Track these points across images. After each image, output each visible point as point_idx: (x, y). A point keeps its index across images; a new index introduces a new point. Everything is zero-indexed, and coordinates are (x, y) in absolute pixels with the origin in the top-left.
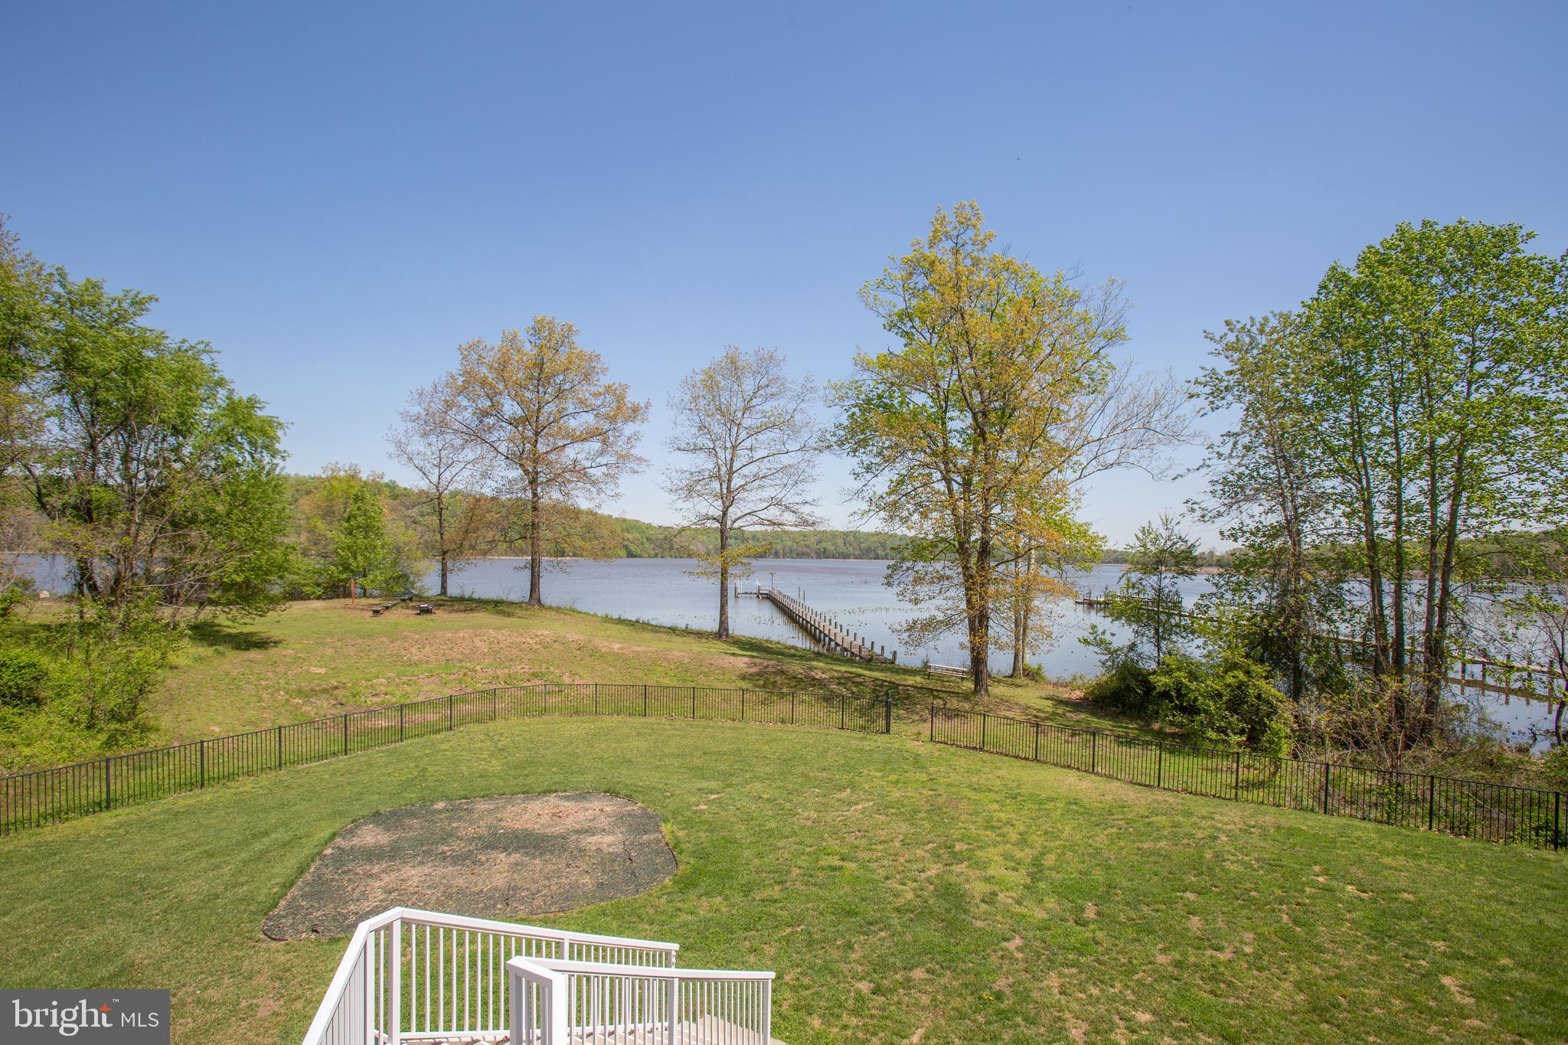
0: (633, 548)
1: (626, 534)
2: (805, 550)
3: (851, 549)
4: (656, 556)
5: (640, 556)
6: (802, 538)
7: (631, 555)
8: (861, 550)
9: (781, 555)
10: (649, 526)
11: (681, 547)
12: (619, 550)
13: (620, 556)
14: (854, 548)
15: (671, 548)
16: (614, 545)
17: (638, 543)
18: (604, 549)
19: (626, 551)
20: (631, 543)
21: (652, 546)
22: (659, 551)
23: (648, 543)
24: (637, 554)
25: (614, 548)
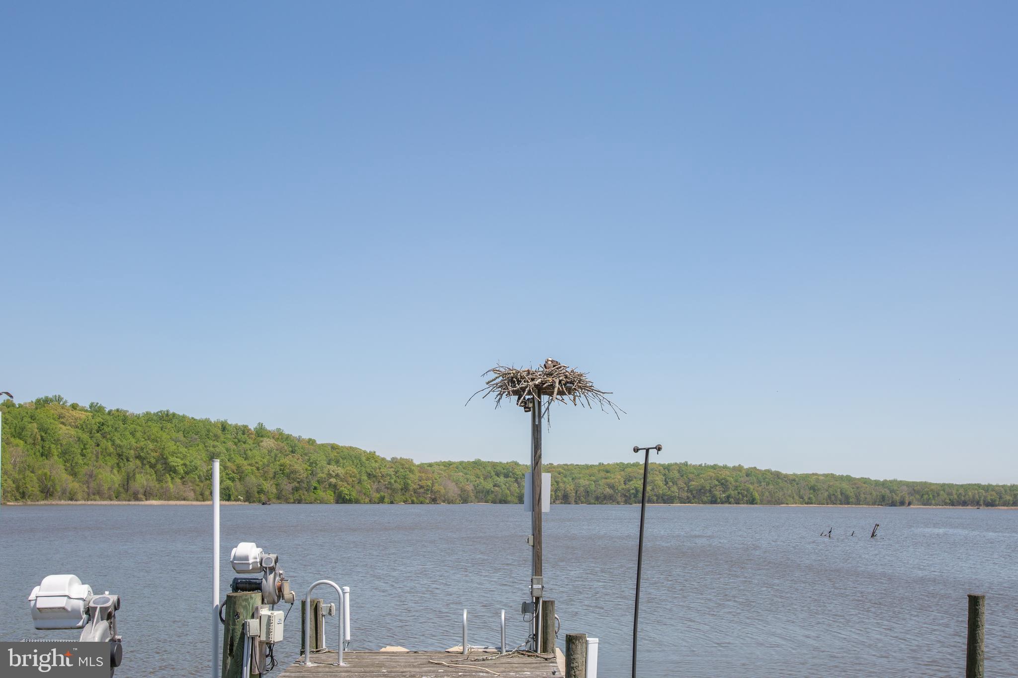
0: (345, 489)
1: (333, 467)
2: (608, 491)
3: (675, 489)
4: (381, 500)
5: (357, 502)
6: (603, 474)
7: (341, 499)
8: (691, 491)
10: (372, 456)
11: (420, 488)
12: (324, 491)
13: (322, 502)
14: (679, 489)
15: (405, 489)
16: (315, 484)
17: (353, 481)
18: (299, 490)
19: (335, 493)
20: (343, 481)
21: (375, 486)
22: (386, 494)
23: (370, 481)
24: (352, 497)
25: (315, 488)
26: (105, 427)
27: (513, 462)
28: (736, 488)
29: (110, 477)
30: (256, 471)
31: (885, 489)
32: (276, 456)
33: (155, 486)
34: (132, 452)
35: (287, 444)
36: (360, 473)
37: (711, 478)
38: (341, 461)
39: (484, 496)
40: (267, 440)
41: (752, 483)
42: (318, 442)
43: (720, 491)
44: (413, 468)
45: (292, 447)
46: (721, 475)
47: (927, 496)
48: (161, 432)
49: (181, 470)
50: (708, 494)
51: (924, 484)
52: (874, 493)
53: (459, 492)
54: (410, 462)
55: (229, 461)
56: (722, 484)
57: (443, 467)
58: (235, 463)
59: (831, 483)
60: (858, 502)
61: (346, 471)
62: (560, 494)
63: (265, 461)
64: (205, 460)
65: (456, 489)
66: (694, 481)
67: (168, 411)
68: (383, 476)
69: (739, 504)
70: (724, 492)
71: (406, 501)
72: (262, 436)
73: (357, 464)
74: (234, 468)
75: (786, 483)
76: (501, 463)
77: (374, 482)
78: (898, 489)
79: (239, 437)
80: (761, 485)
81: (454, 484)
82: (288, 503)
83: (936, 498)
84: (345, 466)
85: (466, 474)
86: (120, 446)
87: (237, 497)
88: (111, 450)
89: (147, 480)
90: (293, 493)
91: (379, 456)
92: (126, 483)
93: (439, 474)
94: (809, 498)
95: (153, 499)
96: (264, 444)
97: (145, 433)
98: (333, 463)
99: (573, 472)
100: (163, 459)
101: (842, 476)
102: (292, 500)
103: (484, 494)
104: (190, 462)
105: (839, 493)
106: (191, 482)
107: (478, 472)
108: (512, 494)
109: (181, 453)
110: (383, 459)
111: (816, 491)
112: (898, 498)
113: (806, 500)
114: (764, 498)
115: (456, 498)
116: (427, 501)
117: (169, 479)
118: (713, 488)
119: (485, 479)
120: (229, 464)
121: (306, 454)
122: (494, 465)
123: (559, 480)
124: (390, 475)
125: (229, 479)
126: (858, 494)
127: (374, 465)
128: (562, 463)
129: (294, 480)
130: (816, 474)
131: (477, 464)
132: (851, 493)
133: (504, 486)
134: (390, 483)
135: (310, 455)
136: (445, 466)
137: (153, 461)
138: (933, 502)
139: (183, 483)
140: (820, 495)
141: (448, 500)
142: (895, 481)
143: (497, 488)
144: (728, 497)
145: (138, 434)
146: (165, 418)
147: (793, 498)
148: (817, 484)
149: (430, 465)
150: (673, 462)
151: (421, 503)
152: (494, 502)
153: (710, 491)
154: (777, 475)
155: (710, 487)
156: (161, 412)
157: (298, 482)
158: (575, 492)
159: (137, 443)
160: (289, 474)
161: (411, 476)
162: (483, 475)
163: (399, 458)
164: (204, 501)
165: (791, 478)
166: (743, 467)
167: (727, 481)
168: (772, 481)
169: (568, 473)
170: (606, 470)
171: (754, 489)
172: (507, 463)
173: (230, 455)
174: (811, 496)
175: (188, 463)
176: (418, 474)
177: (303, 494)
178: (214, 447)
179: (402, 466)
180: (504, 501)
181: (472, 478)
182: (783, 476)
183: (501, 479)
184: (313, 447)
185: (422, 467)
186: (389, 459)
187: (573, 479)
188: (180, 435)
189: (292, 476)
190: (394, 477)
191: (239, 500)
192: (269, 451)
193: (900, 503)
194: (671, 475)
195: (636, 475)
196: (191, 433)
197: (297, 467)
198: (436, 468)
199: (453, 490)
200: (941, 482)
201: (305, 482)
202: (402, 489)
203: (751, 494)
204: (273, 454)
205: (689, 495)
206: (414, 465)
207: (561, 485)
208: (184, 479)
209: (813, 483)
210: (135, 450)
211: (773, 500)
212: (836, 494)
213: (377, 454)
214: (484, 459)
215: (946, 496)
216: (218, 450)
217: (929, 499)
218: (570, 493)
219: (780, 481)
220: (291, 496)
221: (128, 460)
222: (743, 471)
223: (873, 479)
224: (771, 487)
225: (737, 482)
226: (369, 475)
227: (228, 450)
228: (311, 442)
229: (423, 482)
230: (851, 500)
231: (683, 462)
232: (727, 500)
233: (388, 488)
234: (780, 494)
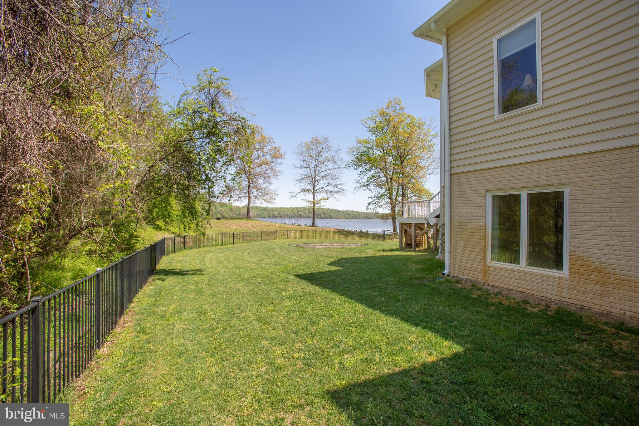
2: (293, 215)
20: (224, 212)
27: (267, 207)
28: (328, 214)
36: (228, 210)
37: (321, 211)
39: (259, 216)
41: (332, 213)
52: (364, 216)
59: (353, 213)
62: (279, 216)
70: (324, 215)
73: (227, 207)
77: (231, 212)
84: (224, 208)
98: (221, 207)
99: (283, 210)
101: (356, 211)
105: (355, 216)
108: (267, 216)
113: (346, 218)
114: (334, 217)
118: (321, 214)
119: (259, 211)
122: (262, 208)
123: (280, 212)
124: (235, 211)
126: (360, 216)
128: (280, 207)
130: (350, 210)
131: (258, 207)
133: (265, 213)
140: (350, 216)
143: (262, 214)
147: (343, 217)
148: (349, 213)
152: (262, 218)
154: (339, 211)
161: (241, 211)
163: (238, 206)
165: (342, 211)
167: (325, 212)
170: (292, 209)
183: (264, 211)
224: (337, 214)
232: (325, 218)
234: (339, 216)
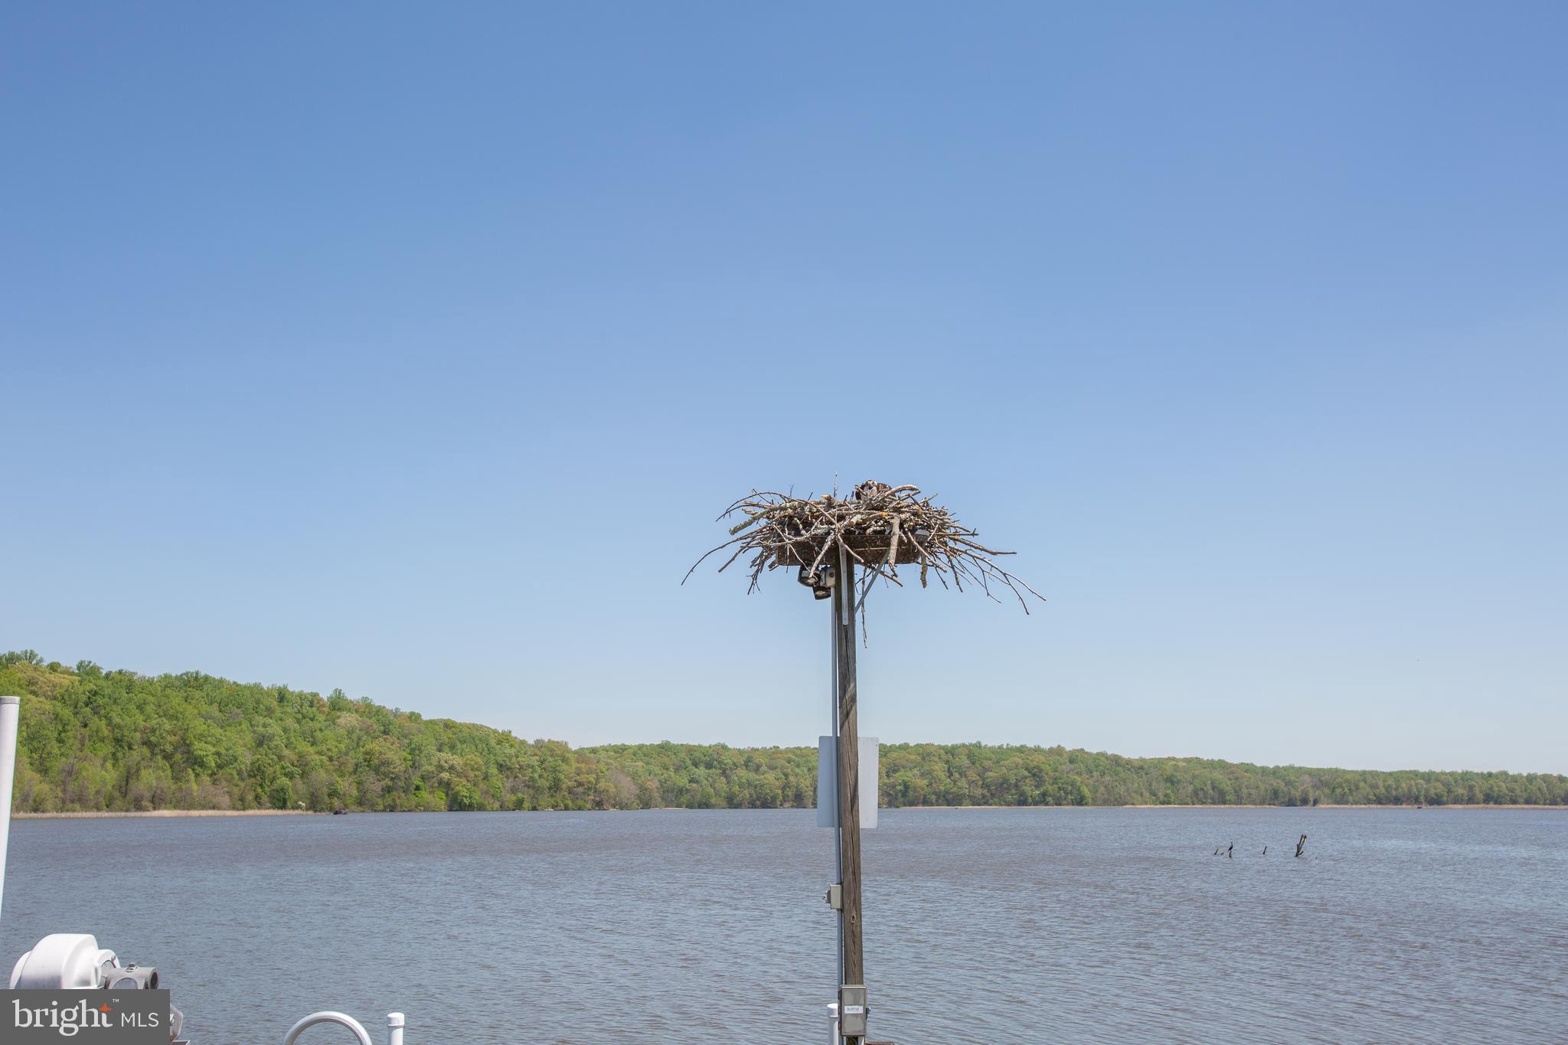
0: (462, 788)
1: (446, 755)
3: (963, 783)
4: (519, 805)
5: (481, 808)
7: (457, 805)
8: (985, 786)
9: (809, 801)
10: (505, 738)
11: (578, 786)
12: (430, 793)
13: (427, 809)
14: (970, 783)
15: (556, 787)
16: (417, 782)
17: (475, 776)
18: (392, 791)
19: (447, 795)
20: (460, 777)
21: (509, 784)
22: (525, 795)
23: (501, 776)
24: (474, 802)
25: (418, 788)
26: (98, 698)
27: (718, 745)
28: (1055, 780)
29: (101, 774)
30: (328, 763)
31: (1278, 781)
32: (359, 739)
33: (169, 788)
34: (138, 735)
35: (378, 721)
36: (486, 763)
37: (1017, 766)
38: (459, 745)
39: (675, 797)
40: (348, 715)
41: (1079, 774)
42: (425, 717)
43: (1031, 786)
44: (568, 755)
45: (384, 726)
46: (1032, 761)
47: (1341, 790)
48: (185, 705)
49: (211, 762)
50: (1013, 791)
51: (1335, 772)
52: (1262, 787)
53: (638, 792)
54: (563, 746)
55: (286, 747)
56: (1034, 775)
57: (613, 753)
58: (297, 750)
59: (1197, 772)
60: (1239, 801)
61: (467, 759)
62: (790, 793)
63: (342, 746)
64: (249, 746)
65: (633, 787)
66: (991, 771)
67: (197, 673)
68: (521, 768)
69: (1060, 805)
70: (1037, 787)
71: (556, 806)
72: (339, 709)
73: (483, 750)
74: (294, 757)
75: (1129, 772)
76: (700, 746)
77: (507, 777)
78: (1297, 780)
79: (304, 711)
80: (1092, 777)
81: (629, 779)
82: (375, 811)
83: (1355, 793)
84: (463, 753)
85: (648, 763)
86: (119, 727)
87: (296, 802)
88: (106, 732)
89: (158, 778)
90: (383, 796)
91: (516, 738)
92: (124, 783)
93: (607, 764)
94: (1166, 795)
95: (165, 808)
96: (341, 721)
97: (160, 706)
98: (446, 748)
99: (809, 758)
100: (185, 745)
101: (1213, 761)
102: (381, 807)
103: (675, 793)
104: (227, 750)
105: (1209, 787)
106: (227, 780)
107: (666, 760)
108: (718, 794)
109: (213, 735)
110: (523, 742)
111: (1176, 785)
112: (1297, 794)
113: (1162, 798)
114: (1098, 795)
115: (633, 800)
116: (589, 806)
117: (192, 776)
118: (1020, 781)
119: (677, 770)
120: (286, 752)
121: (405, 736)
122: (690, 750)
123: (789, 771)
124: (533, 767)
125: (286, 775)
126: (1237, 788)
127: (508, 751)
128: (792, 746)
129: (386, 775)
130: (1174, 759)
131: (665, 748)
132: (1227, 786)
133: (705, 782)
134: (532, 779)
135: (412, 737)
136: (615, 752)
137: (169, 748)
138: (1351, 799)
139: (214, 783)
140: (1181, 791)
141: (620, 804)
142: (1292, 767)
143: (694, 785)
144: (1044, 795)
145: (149, 709)
146: (193, 683)
147: (1142, 795)
148: (1175, 774)
149: (594, 751)
150: (958, 741)
151: (580, 809)
152: (690, 806)
153: (1016, 786)
154: (1116, 760)
155: (1017, 779)
156: (186, 674)
157: (392, 779)
158: (813, 789)
159: (145, 721)
160: (376, 766)
161: (564, 767)
162: (674, 765)
163: (547, 741)
164: (244, 810)
165: (1136, 764)
166: (1063, 749)
167: (1041, 771)
168: (1108, 769)
169: (802, 761)
171: (1082, 782)
172: (710, 747)
173: (288, 739)
174: (1169, 792)
175: (223, 751)
176: (575, 765)
177: (400, 798)
178: (265, 726)
179: (551, 752)
180: (705, 805)
181: (657, 770)
182: (1124, 762)
183: (701, 771)
184: (416, 725)
185: (581, 754)
186: (531, 742)
187: (809, 770)
188: (214, 710)
189: (383, 769)
190: (539, 770)
191: (299, 807)
192: (349, 733)
193: (1300, 801)
194: (957, 762)
195: (904, 762)
196: (230, 705)
197: (390, 755)
198: (602, 755)
199: (628, 788)
200: (1360, 768)
201: (402, 778)
202: (550, 788)
203: (1079, 790)
204: (355, 737)
205: (985, 791)
206: (569, 751)
207: (792, 778)
208: (216, 777)
209: (1169, 771)
210: (143, 731)
211: (1112, 798)
212: (1205, 789)
213: (513, 734)
214: (676, 740)
215: (1368, 789)
216: (270, 730)
217: (1343, 795)
218: (806, 792)
219: (1120, 769)
220: (380, 801)
221: (130, 748)
222: (1065, 755)
223: (1258, 765)
224: (1107, 778)
225: (1056, 771)
226: (501, 767)
227: (285, 730)
228: (414, 717)
229: (582, 776)
230: (1228, 798)
231: (974, 742)
232: (1043, 800)
233: (529, 787)
234: (1121, 790)
